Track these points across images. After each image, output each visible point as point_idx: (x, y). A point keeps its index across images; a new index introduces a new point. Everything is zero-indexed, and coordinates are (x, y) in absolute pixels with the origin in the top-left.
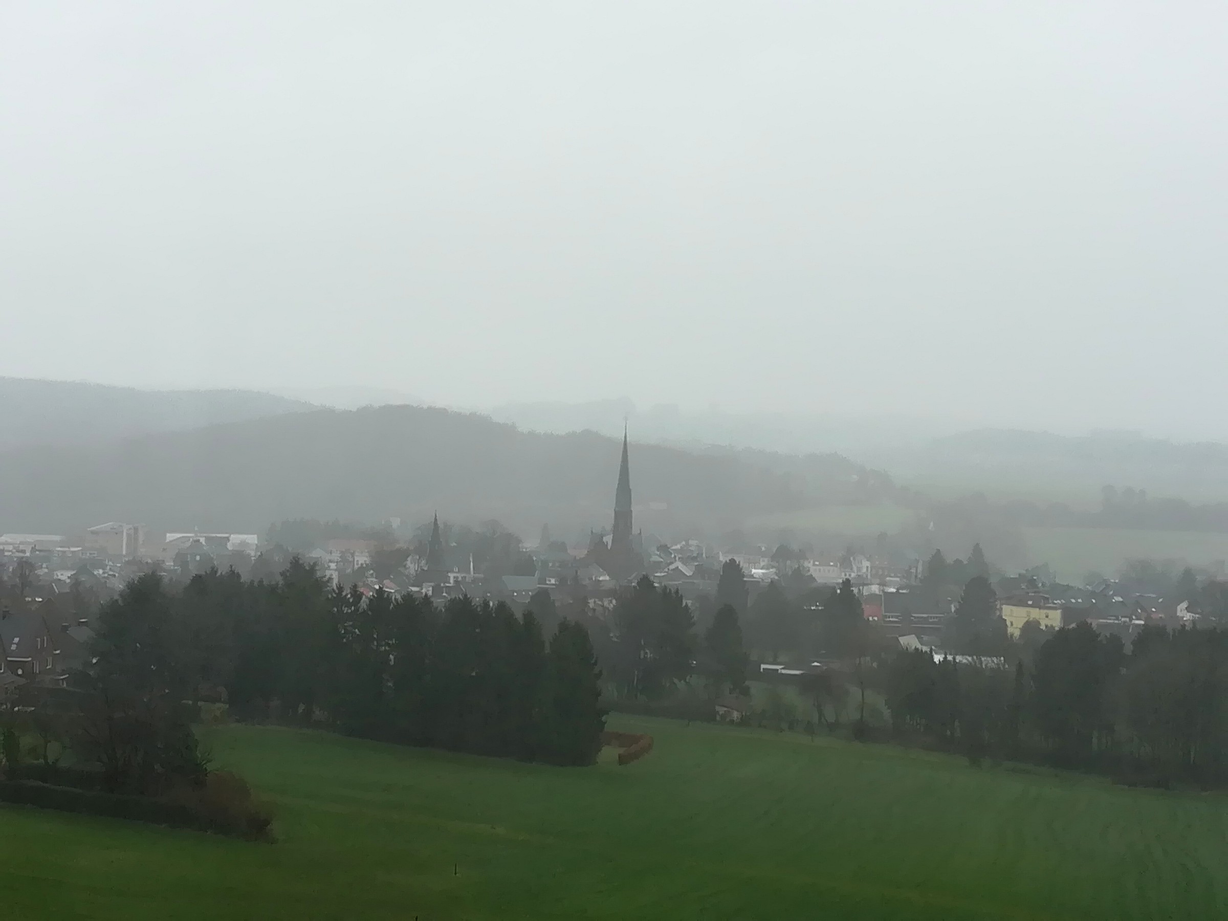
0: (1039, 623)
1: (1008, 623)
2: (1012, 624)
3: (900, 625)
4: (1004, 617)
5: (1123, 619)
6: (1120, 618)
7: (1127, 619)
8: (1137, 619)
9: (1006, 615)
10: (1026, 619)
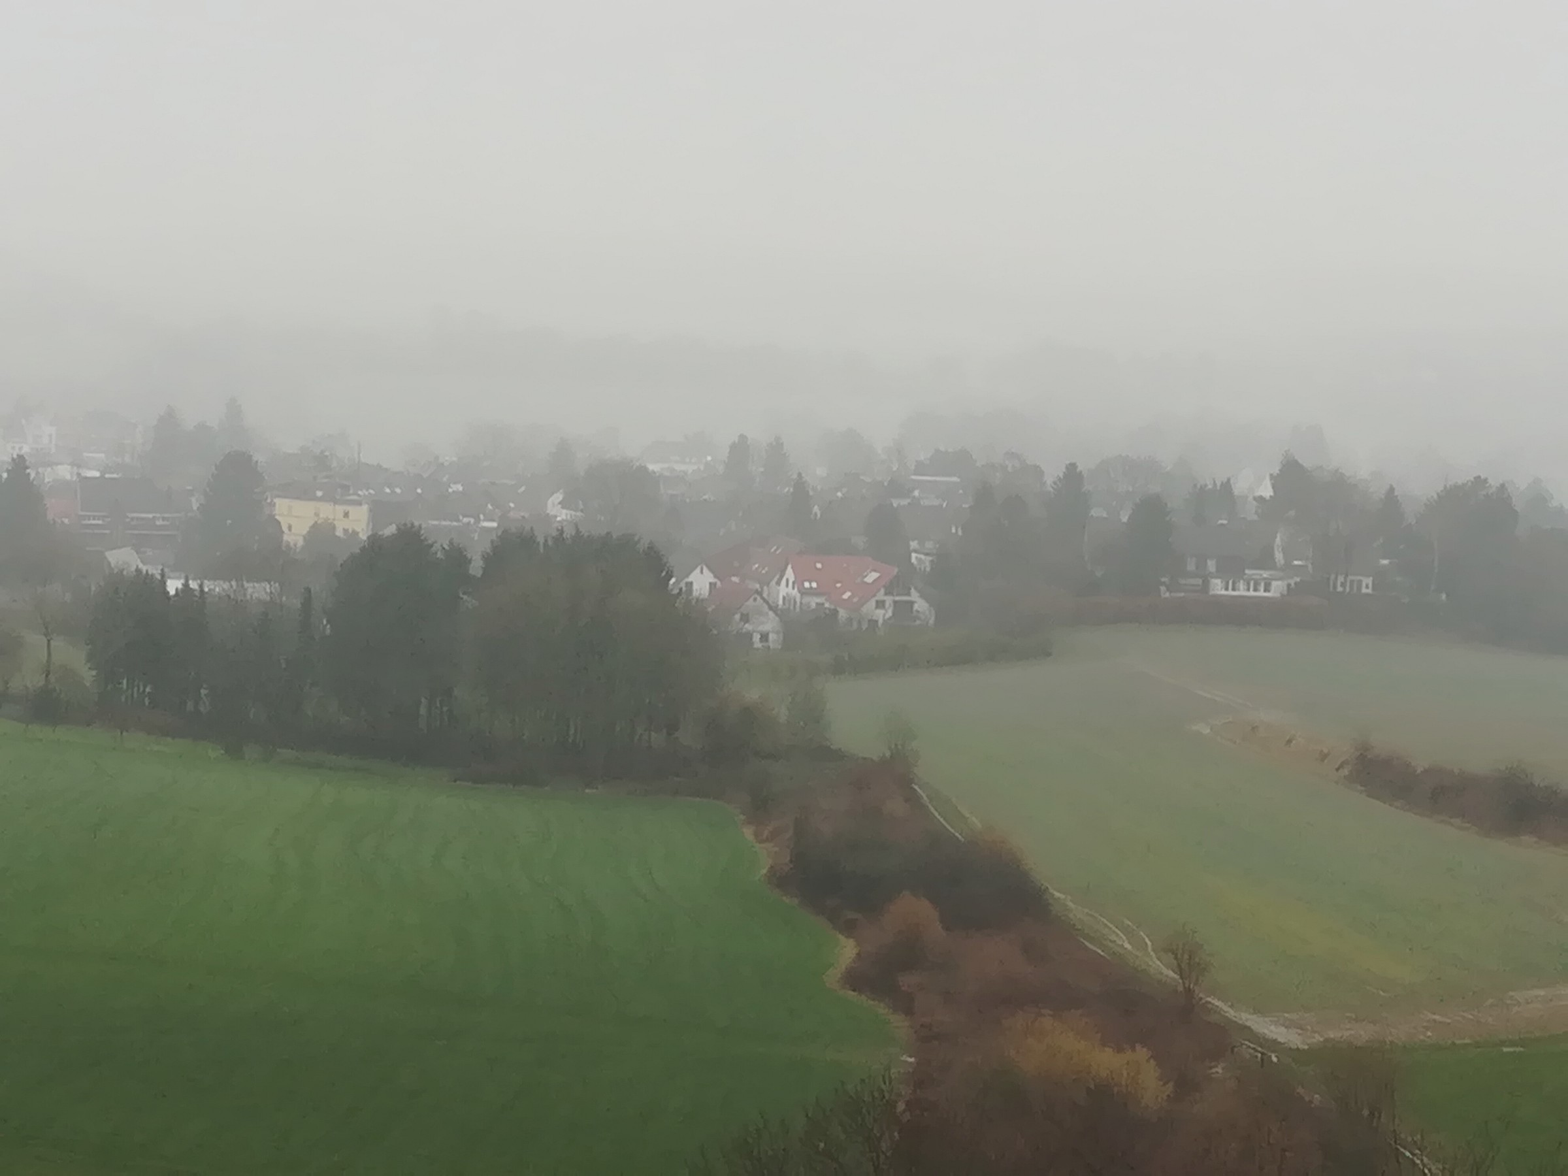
0: (334, 528)
1: (285, 528)
2: (290, 528)
3: (107, 532)
4: (277, 517)
5: (466, 520)
6: (461, 518)
7: (472, 521)
8: (486, 520)
9: (279, 515)
10: (312, 522)
